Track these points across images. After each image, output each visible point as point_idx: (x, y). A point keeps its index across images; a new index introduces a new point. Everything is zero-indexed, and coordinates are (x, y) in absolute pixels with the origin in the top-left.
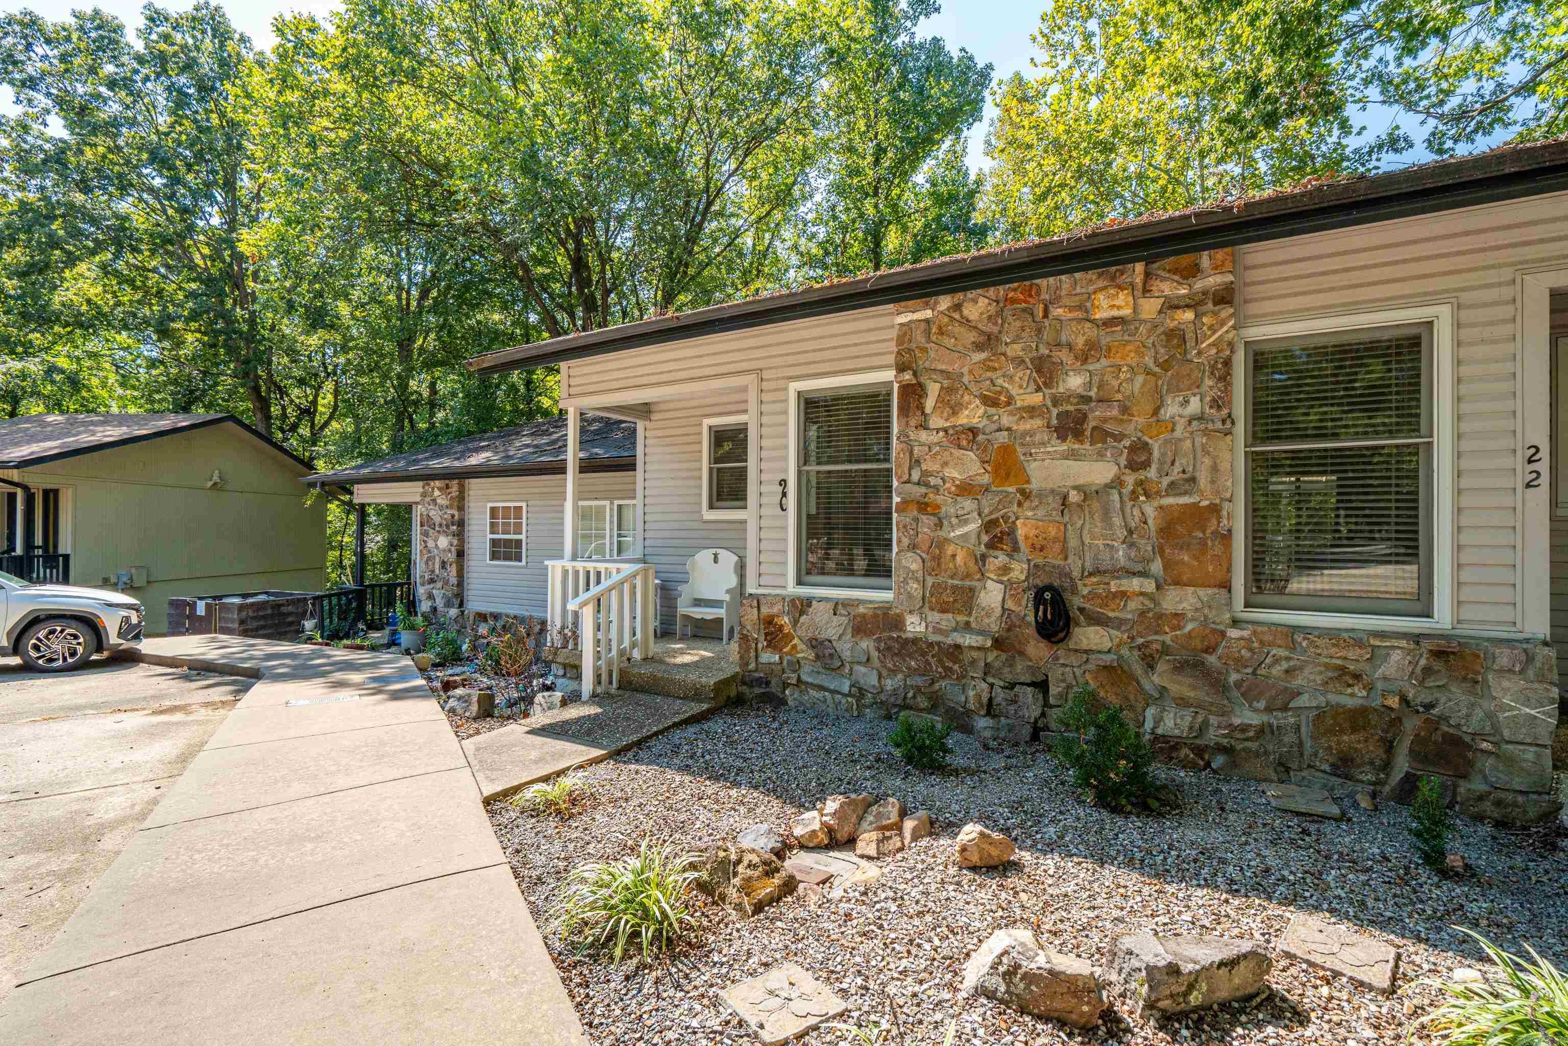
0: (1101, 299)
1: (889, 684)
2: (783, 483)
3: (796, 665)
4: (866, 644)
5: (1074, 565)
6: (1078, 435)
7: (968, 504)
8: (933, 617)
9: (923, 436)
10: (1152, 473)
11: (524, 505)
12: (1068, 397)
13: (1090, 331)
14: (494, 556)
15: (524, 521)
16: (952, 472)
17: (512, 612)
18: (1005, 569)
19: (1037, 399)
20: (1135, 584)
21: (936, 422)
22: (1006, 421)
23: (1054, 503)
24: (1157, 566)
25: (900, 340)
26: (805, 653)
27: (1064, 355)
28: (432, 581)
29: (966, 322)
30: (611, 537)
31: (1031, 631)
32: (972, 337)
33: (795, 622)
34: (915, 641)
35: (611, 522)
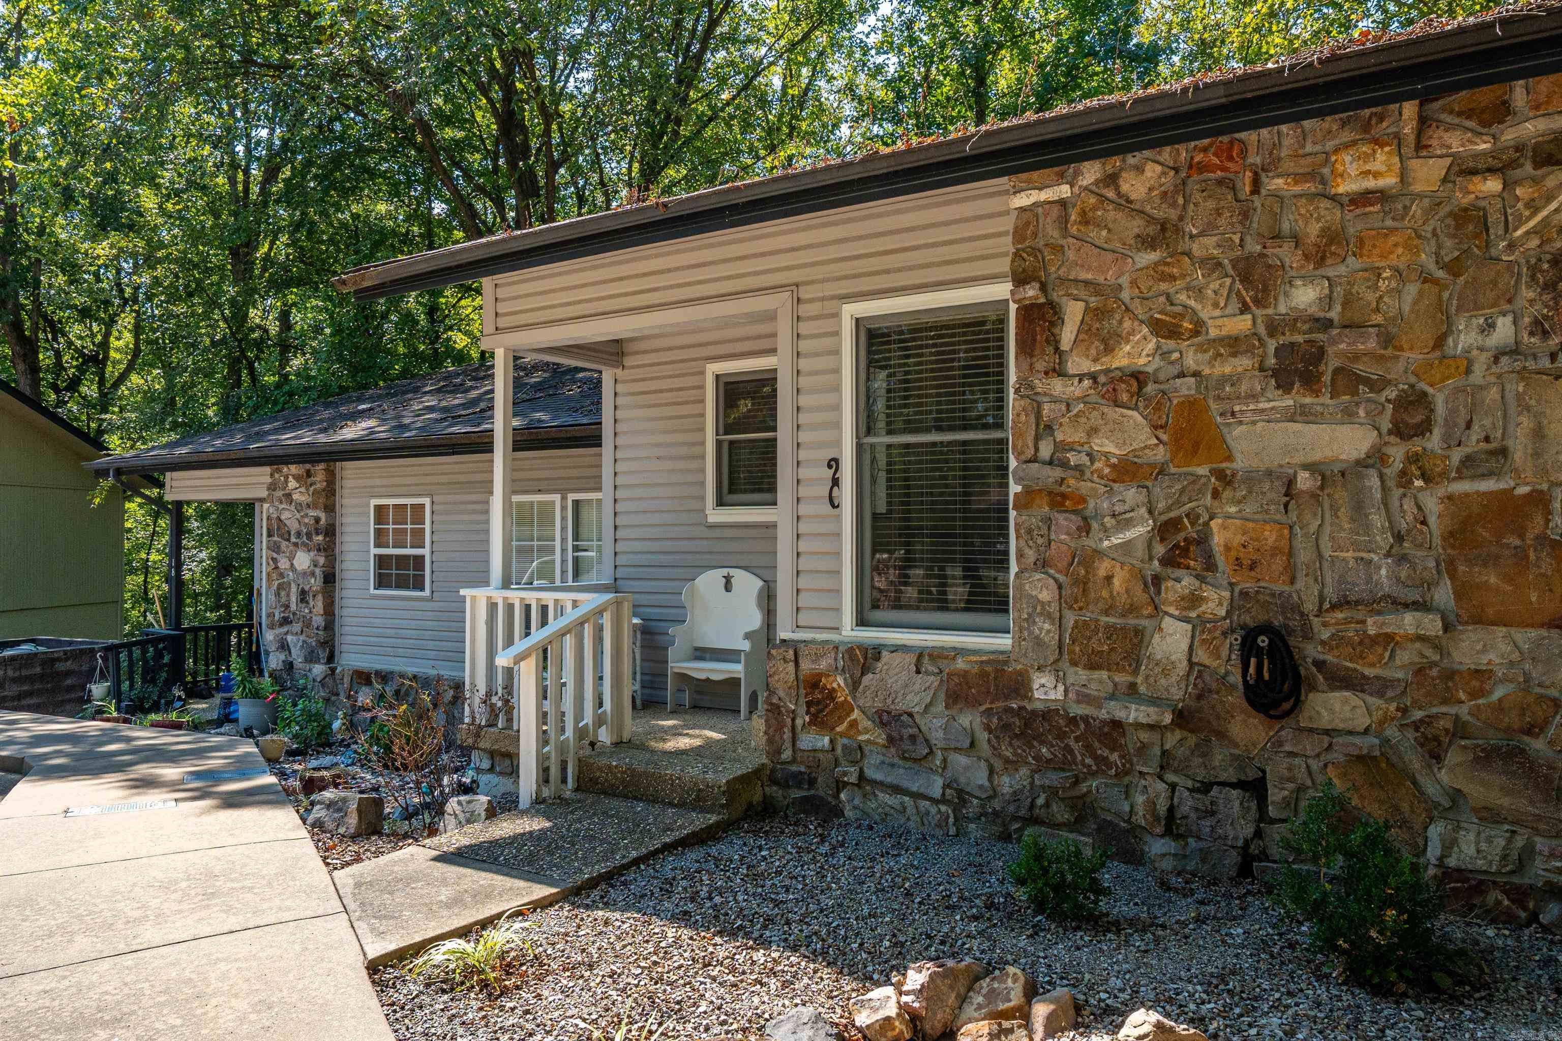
0: (1347, 162)
1: (1006, 784)
2: (834, 463)
3: (857, 753)
4: (970, 719)
5: (1307, 592)
6: (1310, 381)
7: (1131, 495)
8: (1079, 675)
9: (1057, 386)
10: (1434, 441)
11: (426, 501)
12: (1293, 321)
13: (1331, 215)
14: (381, 583)
15: (427, 526)
16: (1105, 445)
17: (411, 670)
18: (1194, 600)
19: (1242, 324)
20: (1409, 622)
21: (1078, 364)
22: (1191, 361)
23: (1273, 492)
24: (1444, 594)
25: (1019, 234)
26: (871, 734)
27: (1286, 254)
28: (285, 621)
29: (1125, 203)
30: (564, 551)
31: (1236, 699)
32: (1136, 226)
33: (855, 685)
34: (1047, 715)
35: (564, 529)
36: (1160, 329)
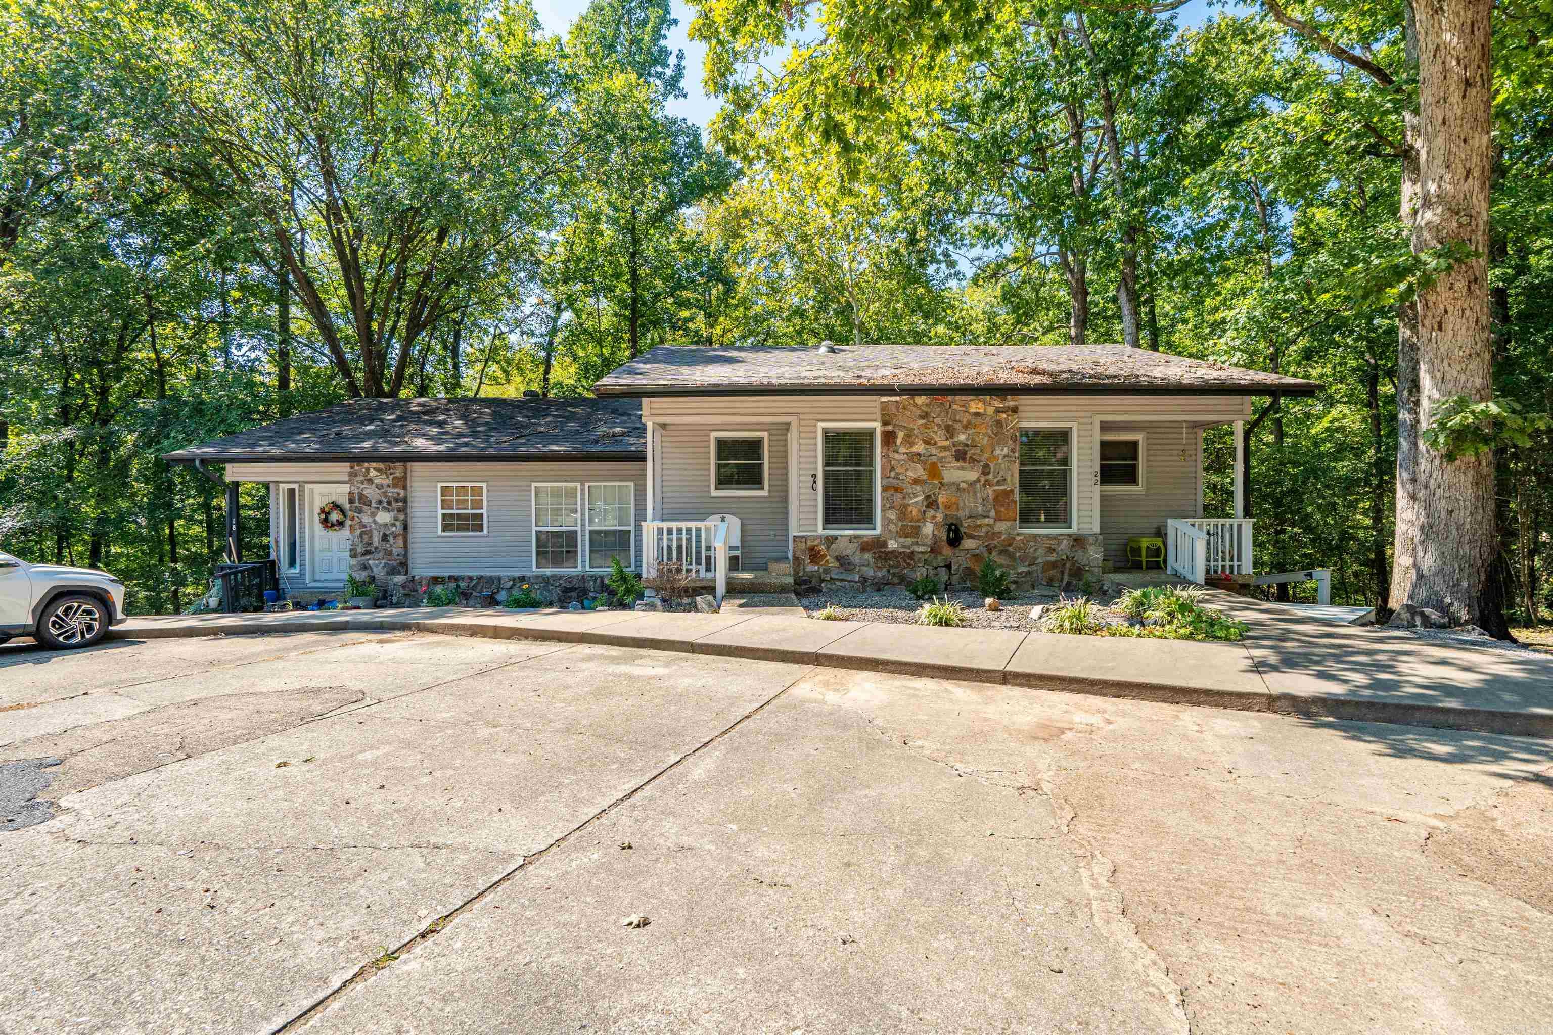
0: (972, 404)
1: (880, 574)
2: (814, 476)
3: (827, 571)
4: (868, 556)
5: (961, 514)
6: (964, 459)
7: (918, 488)
8: (902, 540)
9: (896, 456)
10: (990, 476)
11: (484, 485)
12: (959, 443)
13: (968, 416)
14: (445, 528)
15: (485, 498)
16: (910, 473)
17: (474, 573)
18: (934, 517)
19: (947, 443)
20: (987, 521)
21: (903, 450)
22: (934, 451)
23: (954, 488)
24: (992, 513)
25: (883, 409)
26: (833, 563)
27: (958, 426)
28: (368, 553)
29: (916, 405)
30: (583, 509)
31: (944, 543)
32: (918, 412)
33: (828, 548)
34: (893, 552)
35: (583, 499)
36: (927, 442)
